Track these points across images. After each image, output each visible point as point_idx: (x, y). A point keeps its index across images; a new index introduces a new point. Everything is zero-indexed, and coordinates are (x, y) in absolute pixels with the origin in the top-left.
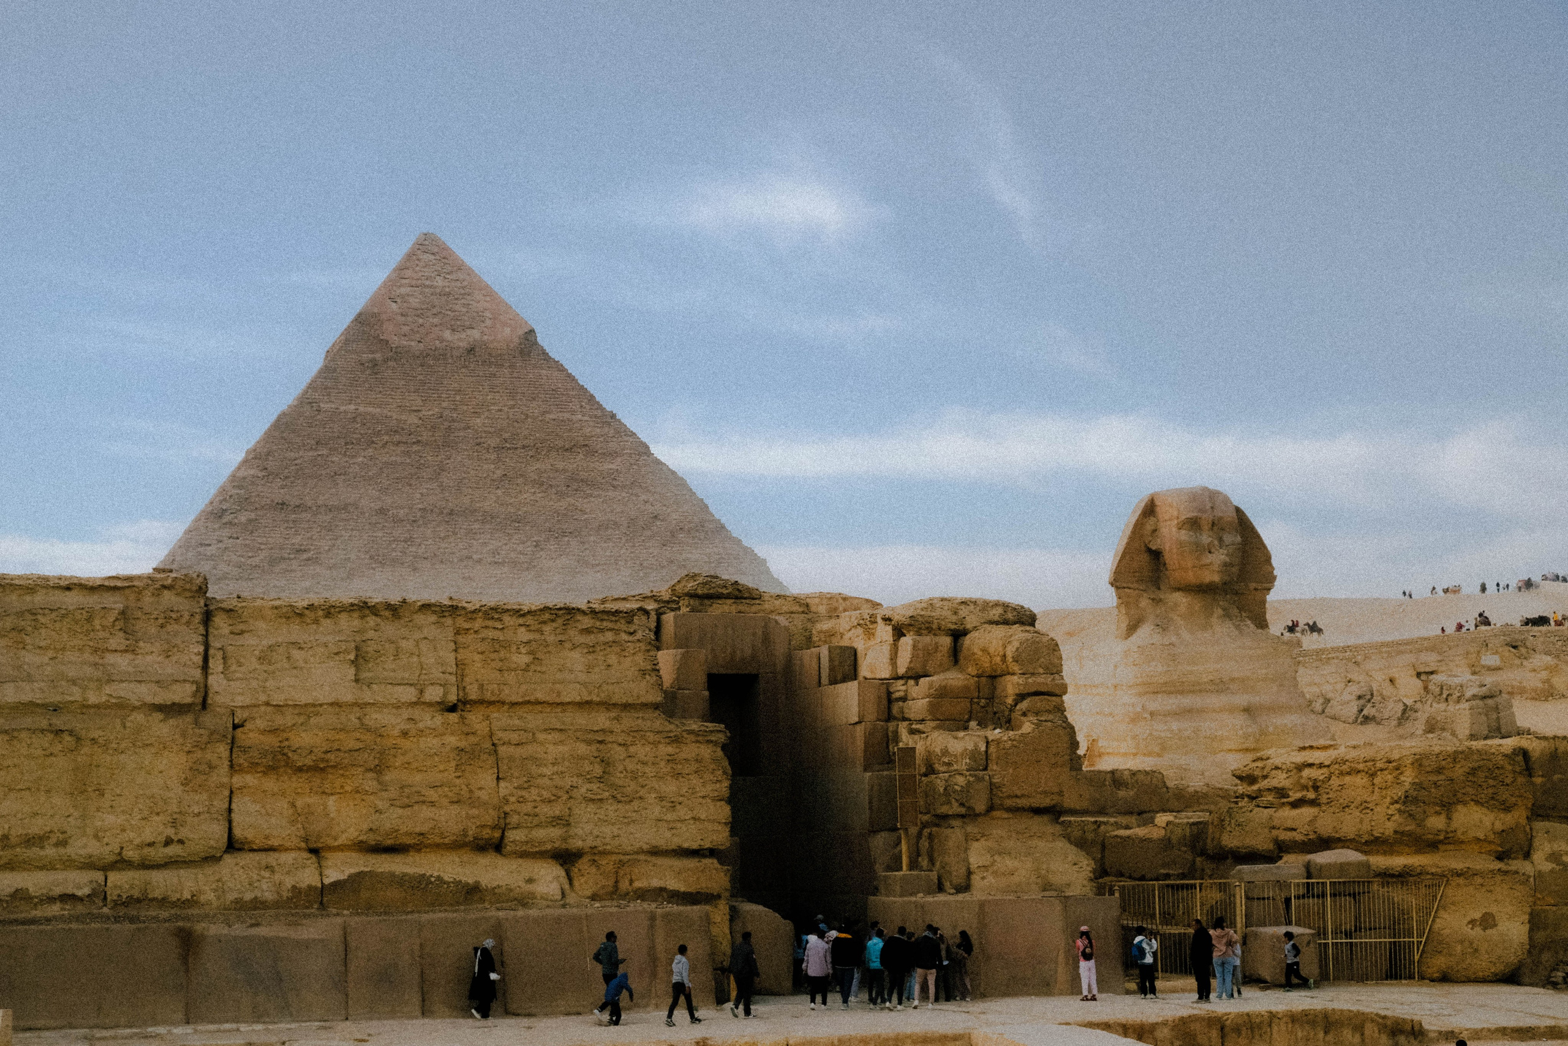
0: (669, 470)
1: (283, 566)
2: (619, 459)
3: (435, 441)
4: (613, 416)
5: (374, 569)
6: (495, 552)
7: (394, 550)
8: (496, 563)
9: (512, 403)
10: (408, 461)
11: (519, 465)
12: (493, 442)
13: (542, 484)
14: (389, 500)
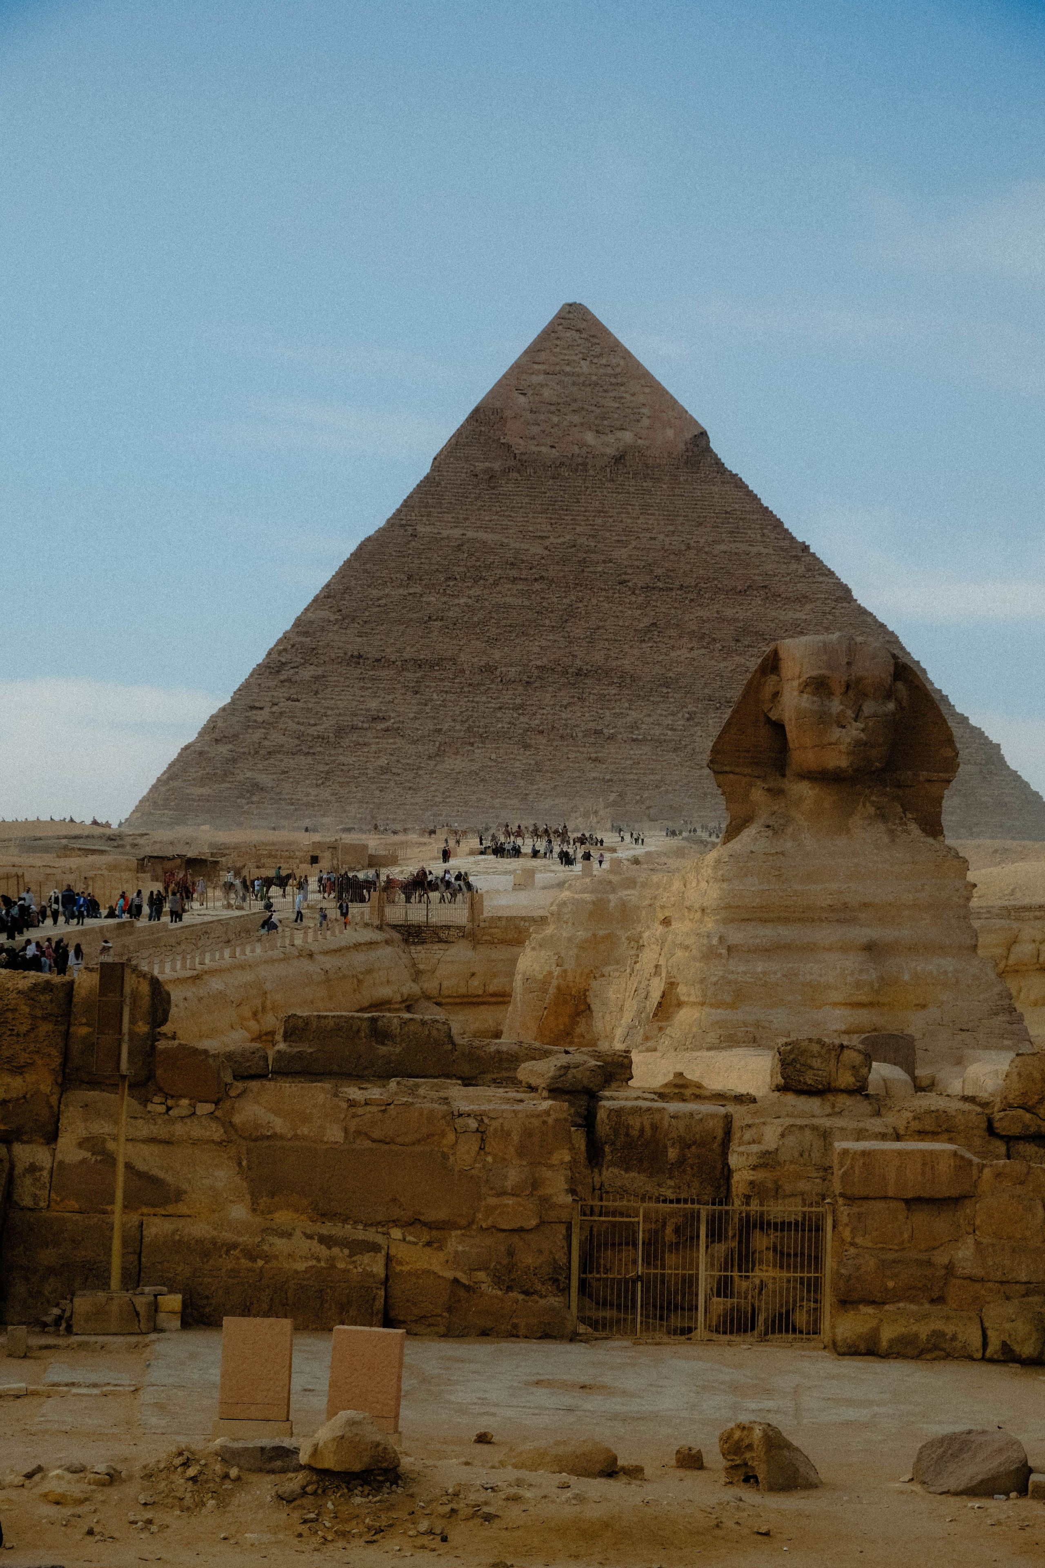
0: (876, 621)
1: (354, 737)
2: (808, 607)
3: (564, 577)
4: (805, 548)
5: (472, 744)
6: (634, 726)
7: (499, 720)
8: (634, 740)
9: (671, 528)
10: (527, 603)
11: (673, 611)
12: (642, 580)
13: (702, 637)
14: (497, 654)
